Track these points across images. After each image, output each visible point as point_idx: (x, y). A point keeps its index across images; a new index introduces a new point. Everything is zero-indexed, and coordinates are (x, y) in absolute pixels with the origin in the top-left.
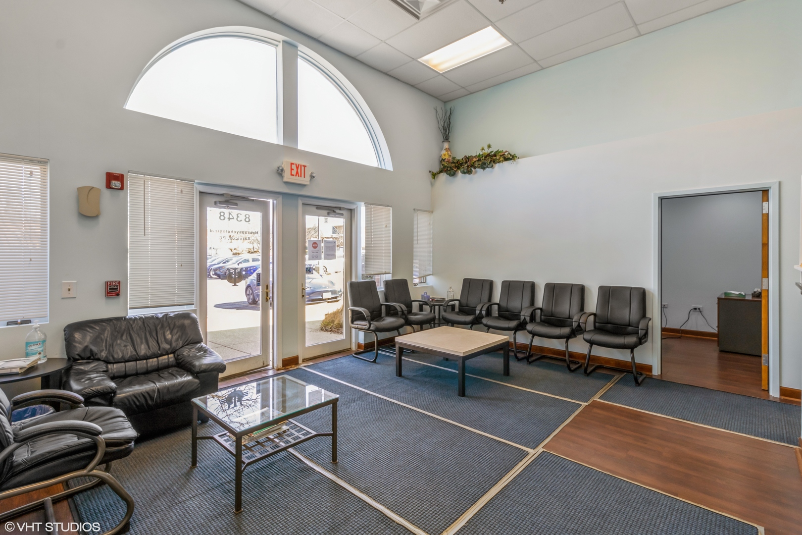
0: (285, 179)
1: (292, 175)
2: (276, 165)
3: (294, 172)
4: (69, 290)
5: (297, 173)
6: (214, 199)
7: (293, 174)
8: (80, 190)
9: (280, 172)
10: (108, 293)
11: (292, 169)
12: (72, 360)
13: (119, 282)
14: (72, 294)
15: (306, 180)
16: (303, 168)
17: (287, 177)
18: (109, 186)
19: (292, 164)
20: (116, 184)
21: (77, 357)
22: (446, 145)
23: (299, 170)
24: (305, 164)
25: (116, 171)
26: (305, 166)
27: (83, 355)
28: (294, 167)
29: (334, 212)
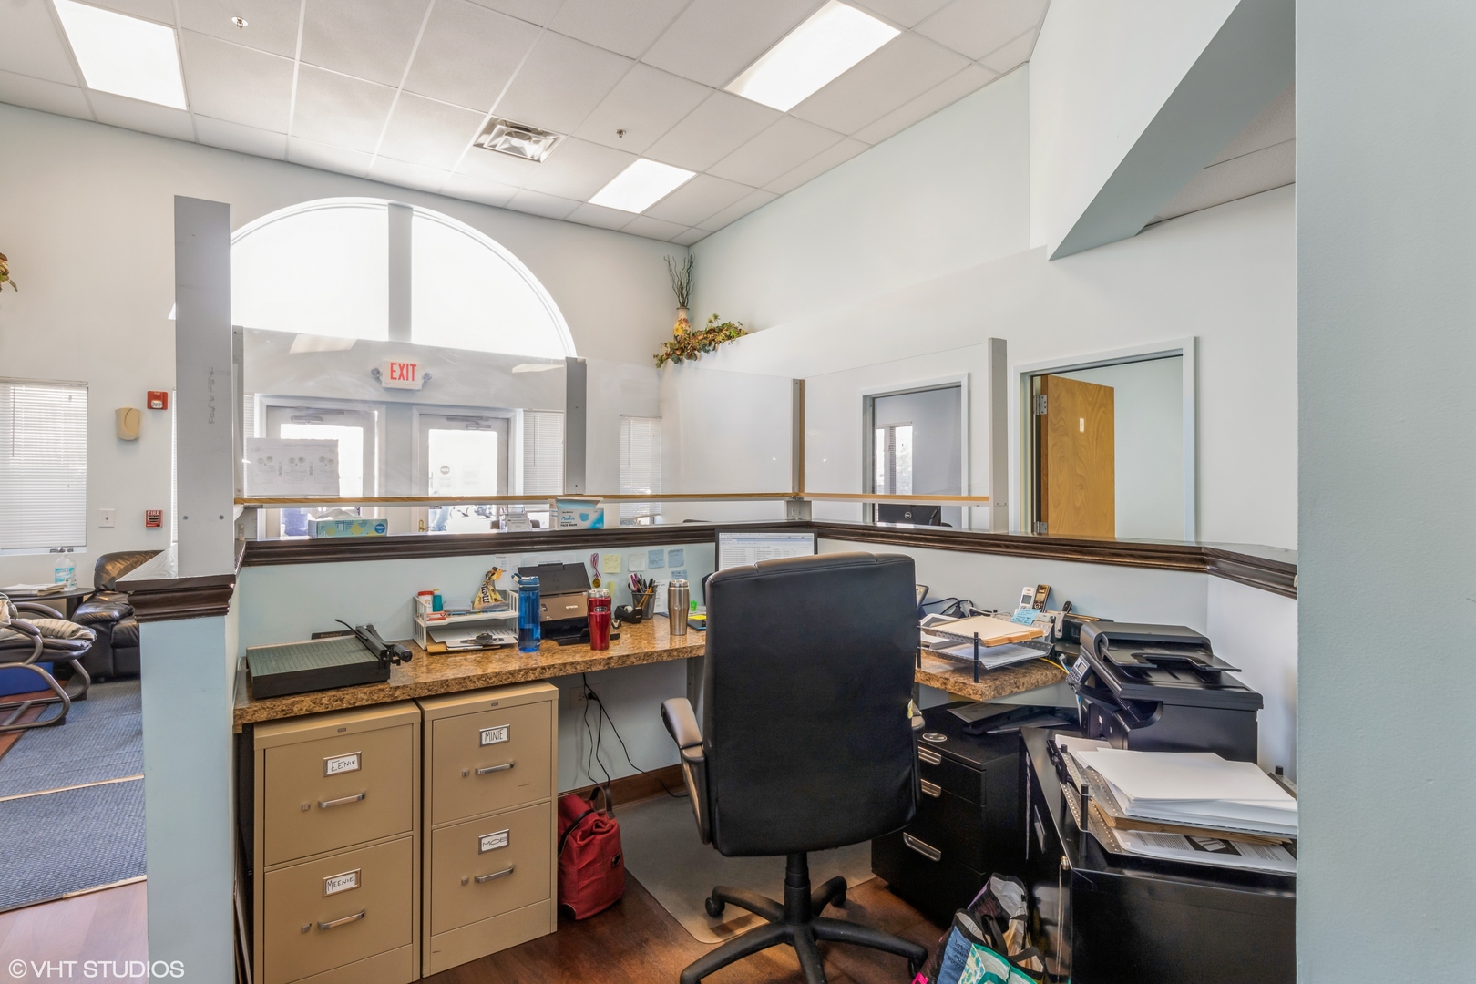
0: (384, 385)
1: (392, 378)
2: (371, 368)
3: (396, 375)
4: (107, 518)
5: (401, 375)
6: (289, 413)
7: (394, 376)
8: (118, 412)
9: (376, 374)
10: (147, 523)
11: (392, 371)
12: (99, 591)
13: (160, 512)
14: (109, 523)
15: (417, 383)
16: (410, 368)
17: (386, 381)
18: (150, 407)
19: (392, 364)
20: (157, 403)
21: (103, 588)
22: (682, 314)
23: (405, 370)
24: (413, 363)
25: (158, 389)
26: (413, 366)
27: (109, 586)
28: (396, 368)
29: (477, 423)
